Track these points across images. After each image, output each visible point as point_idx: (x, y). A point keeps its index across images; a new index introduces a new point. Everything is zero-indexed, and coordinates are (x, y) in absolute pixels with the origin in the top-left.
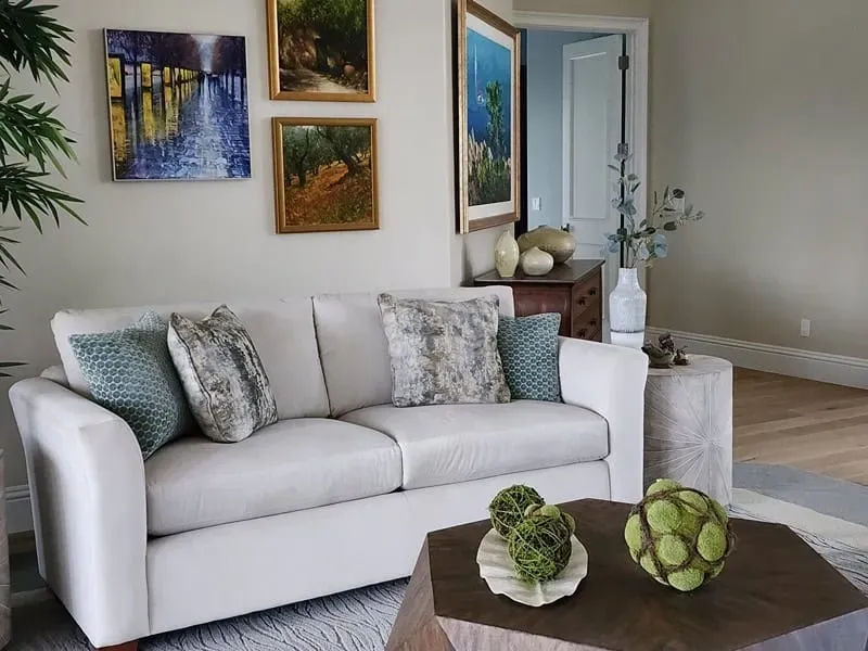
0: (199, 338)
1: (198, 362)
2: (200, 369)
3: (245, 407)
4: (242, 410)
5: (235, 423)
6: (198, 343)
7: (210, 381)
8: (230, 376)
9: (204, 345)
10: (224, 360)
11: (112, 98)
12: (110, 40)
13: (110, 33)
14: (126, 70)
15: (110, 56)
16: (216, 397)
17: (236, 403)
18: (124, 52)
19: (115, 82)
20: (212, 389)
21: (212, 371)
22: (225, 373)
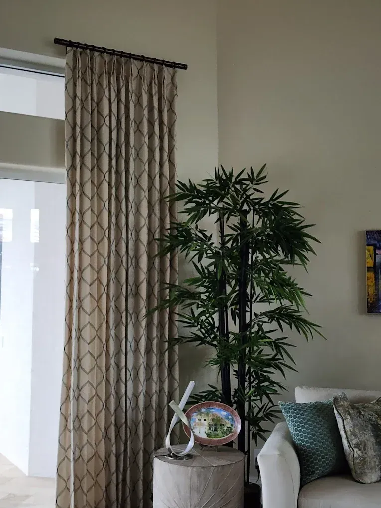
0: (349, 414)
1: (347, 428)
2: (349, 433)
3: (375, 462)
4: (372, 464)
5: (366, 471)
6: (348, 417)
7: (354, 442)
8: (367, 441)
9: (352, 419)
10: (365, 430)
11: (367, 268)
12: (368, 236)
13: (369, 232)
14: (377, 252)
15: (368, 245)
16: (357, 452)
17: (368, 459)
18: (376, 242)
19: (370, 259)
20: (354, 447)
21: (355, 436)
22: (364, 438)
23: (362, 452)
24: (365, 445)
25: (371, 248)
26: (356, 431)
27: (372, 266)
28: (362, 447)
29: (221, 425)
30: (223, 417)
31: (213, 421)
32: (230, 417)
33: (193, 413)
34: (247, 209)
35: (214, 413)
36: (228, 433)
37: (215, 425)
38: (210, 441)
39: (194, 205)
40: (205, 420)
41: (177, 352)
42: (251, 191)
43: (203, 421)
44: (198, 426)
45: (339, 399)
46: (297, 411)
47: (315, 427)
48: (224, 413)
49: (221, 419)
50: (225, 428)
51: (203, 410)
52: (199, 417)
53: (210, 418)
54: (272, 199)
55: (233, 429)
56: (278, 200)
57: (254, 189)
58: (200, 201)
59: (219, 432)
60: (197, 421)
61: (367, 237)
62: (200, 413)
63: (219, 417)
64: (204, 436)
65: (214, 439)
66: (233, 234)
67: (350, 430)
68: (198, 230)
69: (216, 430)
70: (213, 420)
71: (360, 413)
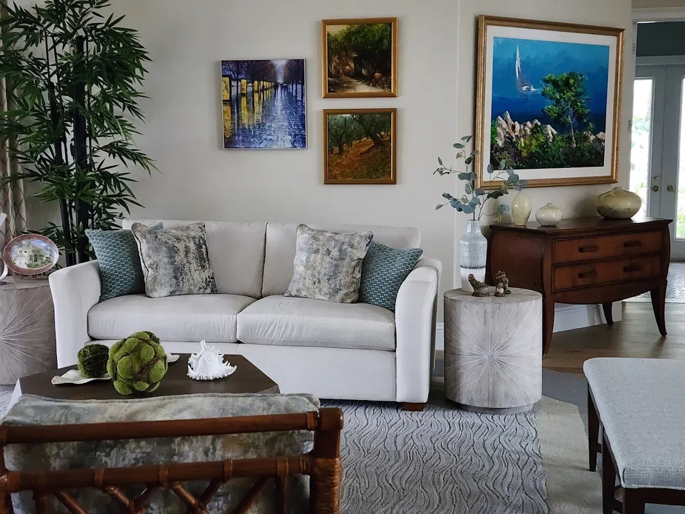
0: (145, 238)
1: (143, 251)
2: (144, 255)
3: (165, 279)
4: (163, 281)
5: (157, 287)
6: (144, 240)
7: (148, 262)
8: (160, 260)
9: (147, 243)
10: (158, 252)
11: (223, 101)
12: (224, 67)
13: (224, 63)
14: (232, 84)
15: (224, 76)
16: (151, 272)
17: (159, 277)
18: (232, 73)
19: (226, 91)
20: (149, 267)
21: (150, 257)
22: (156, 258)
23: (154, 271)
24: (157, 265)
25: (227, 79)
26: (151, 252)
27: (229, 99)
28: (154, 266)
29: (41, 256)
30: (43, 248)
31: (33, 253)
32: (49, 248)
33: (13, 245)
34: (84, 35)
35: (34, 245)
36: (47, 263)
37: (36, 256)
38: (30, 271)
39: (22, 30)
40: (26, 252)
41: (23, 191)
42: (91, 15)
43: (23, 252)
44: (19, 258)
45: (138, 225)
46: (101, 237)
47: (116, 251)
48: (44, 245)
49: (41, 250)
50: (44, 259)
51: (24, 242)
52: (20, 249)
53: (30, 250)
54: (107, 24)
55: (52, 259)
56: (114, 26)
57: (94, 13)
58: (30, 26)
59: (39, 262)
60: (18, 253)
61: (222, 67)
62: (21, 246)
63: (39, 248)
64: (25, 267)
65: (34, 269)
66: (63, 63)
67: (145, 252)
68: (32, 58)
69: (36, 261)
70: (33, 251)
71: (156, 237)
